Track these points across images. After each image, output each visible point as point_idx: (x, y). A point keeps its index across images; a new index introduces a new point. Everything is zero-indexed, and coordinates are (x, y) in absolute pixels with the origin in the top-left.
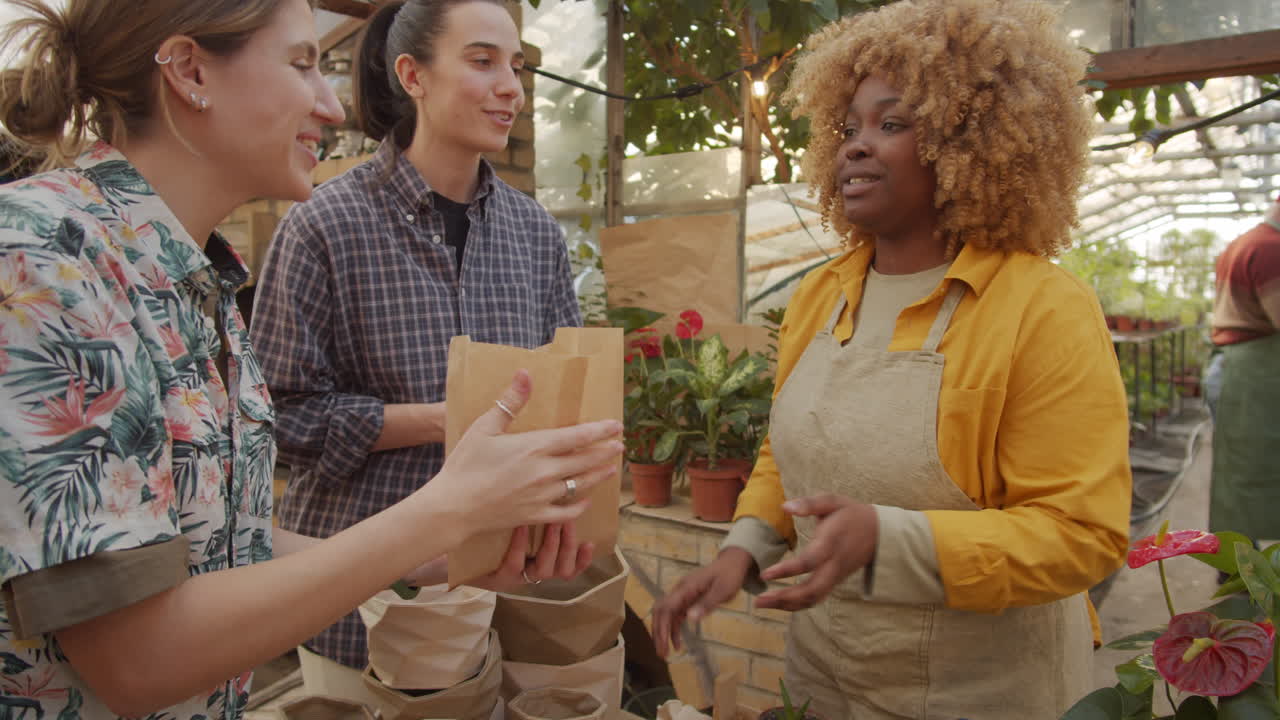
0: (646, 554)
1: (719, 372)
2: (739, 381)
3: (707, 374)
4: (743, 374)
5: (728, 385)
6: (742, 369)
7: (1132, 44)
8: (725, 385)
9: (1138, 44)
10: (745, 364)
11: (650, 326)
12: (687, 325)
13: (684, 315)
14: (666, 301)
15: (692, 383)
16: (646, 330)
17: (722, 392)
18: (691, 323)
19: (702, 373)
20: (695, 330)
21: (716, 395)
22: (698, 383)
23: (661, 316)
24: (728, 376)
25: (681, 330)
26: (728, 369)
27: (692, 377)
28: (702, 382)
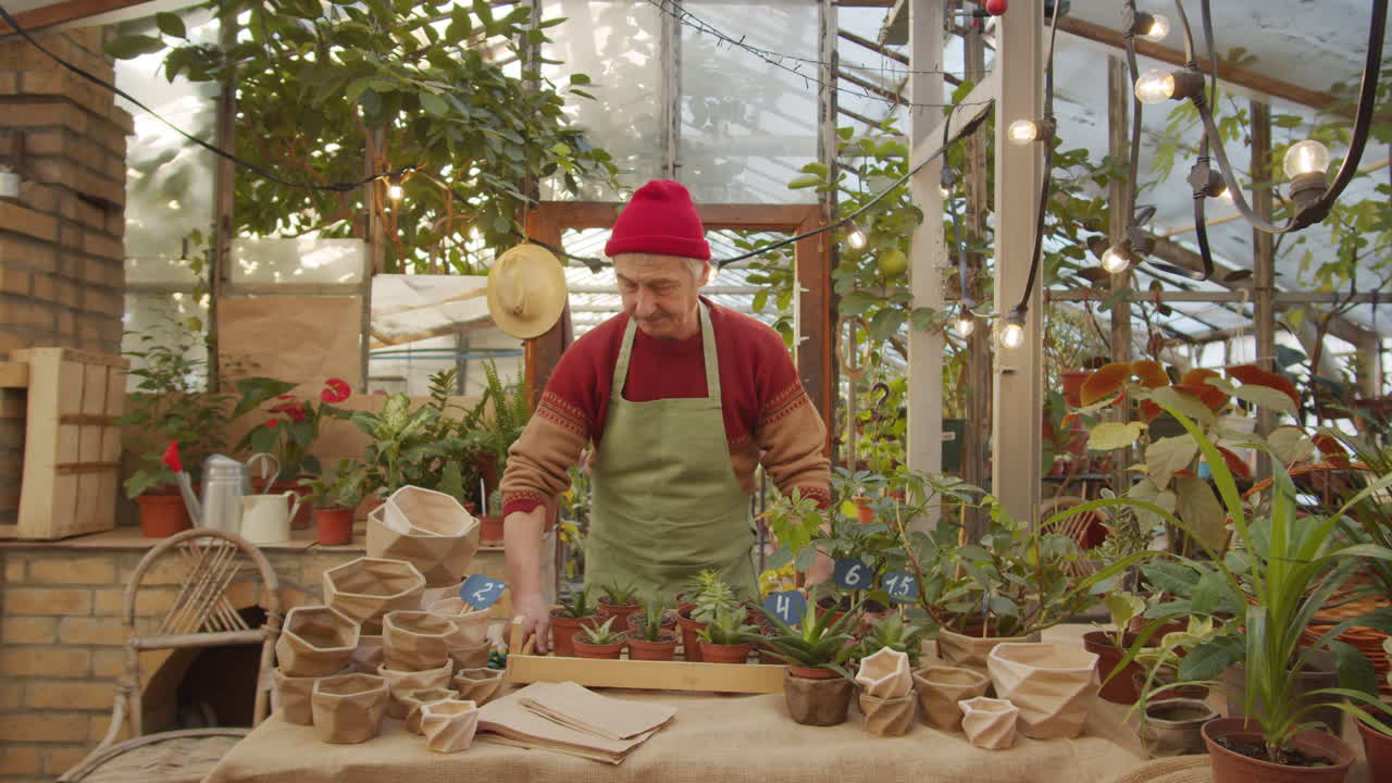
1: (401, 422)
2: (415, 427)
3: (391, 424)
4: (419, 421)
5: (406, 431)
8: (404, 431)
11: (289, 393)
12: (334, 392)
13: (331, 382)
14: (284, 374)
15: (376, 431)
16: (287, 397)
17: (401, 438)
18: (339, 389)
19: (387, 422)
20: (343, 396)
21: (396, 439)
22: (381, 431)
23: (296, 385)
24: (408, 424)
25: (328, 396)
26: (409, 418)
27: (376, 425)
28: (385, 429)
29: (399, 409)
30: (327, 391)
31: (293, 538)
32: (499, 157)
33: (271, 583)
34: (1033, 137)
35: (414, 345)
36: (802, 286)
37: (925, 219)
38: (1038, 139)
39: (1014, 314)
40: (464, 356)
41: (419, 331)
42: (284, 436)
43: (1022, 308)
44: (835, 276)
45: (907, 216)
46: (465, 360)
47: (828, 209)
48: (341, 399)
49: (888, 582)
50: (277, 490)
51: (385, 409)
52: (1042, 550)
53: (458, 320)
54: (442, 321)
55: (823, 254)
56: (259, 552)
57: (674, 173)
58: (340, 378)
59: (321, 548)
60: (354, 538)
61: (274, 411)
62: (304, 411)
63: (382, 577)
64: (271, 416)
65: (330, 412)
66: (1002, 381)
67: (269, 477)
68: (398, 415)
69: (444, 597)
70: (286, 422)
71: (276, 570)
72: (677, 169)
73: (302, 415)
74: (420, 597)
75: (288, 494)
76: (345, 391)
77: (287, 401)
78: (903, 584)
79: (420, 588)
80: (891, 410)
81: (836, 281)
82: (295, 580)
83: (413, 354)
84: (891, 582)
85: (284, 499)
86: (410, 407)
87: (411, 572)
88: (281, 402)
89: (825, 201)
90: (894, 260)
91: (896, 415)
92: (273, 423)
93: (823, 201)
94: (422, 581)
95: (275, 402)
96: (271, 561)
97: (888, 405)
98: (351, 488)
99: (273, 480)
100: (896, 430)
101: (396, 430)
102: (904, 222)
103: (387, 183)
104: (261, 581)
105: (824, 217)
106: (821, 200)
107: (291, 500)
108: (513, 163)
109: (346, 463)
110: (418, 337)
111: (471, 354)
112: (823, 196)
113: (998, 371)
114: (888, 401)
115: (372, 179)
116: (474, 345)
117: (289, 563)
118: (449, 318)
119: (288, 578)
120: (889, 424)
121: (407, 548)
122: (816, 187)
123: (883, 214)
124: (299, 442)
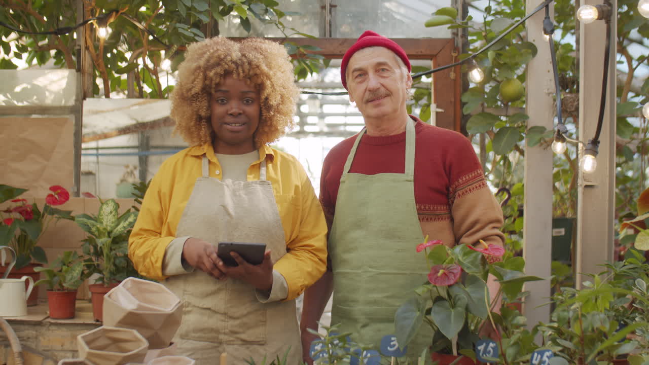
0: (62, 350)
1: (113, 223)
2: (124, 227)
3: (105, 223)
4: (127, 222)
5: (117, 230)
6: (126, 220)
7: (330, 36)
8: (115, 230)
9: (333, 36)
10: (129, 216)
11: (20, 197)
12: (56, 196)
13: (54, 189)
14: (14, 181)
15: (94, 229)
16: (19, 200)
17: (112, 235)
18: (60, 195)
19: (102, 223)
20: (63, 199)
21: (109, 237)
22: (98, 230)
23: (25, 190)
24: (117, 225)
25: (51, 200)
26: (119, 220)
27: (94, 226)
28: (101, 229)
29: (111, 212)
30: (50, 196)
31: (29, 313)
32: (189, 9)
33: (16, 347)
34: (596, 17)
35: (102, 143)
36: (438, 107)
37: (538, 52)
38: (600, 18)
39: (590, 146)
40: (146, 153)
41: (106, 131)
42: (18, 232)
43: (595, 142)
44: (464, 99)
45: (523, 51)
46: (147, 157)
47: (459, 41)
48: (61, 203)
49: (479, 348)
50: (15, 275)
51: (100, 213)
52: (584, 325)
53: (140, 120)
54: (126, 122)
55: (455, 80)
56: (6, 323)
57: (330, 12)
58: (61, 185)
59: (53, 321)
60: (77, 313)
61: (8, 211)
62: (32, 212)
63: (116, 341)
64: (6, 216)
65: (53, 212)
66: (583, 193)
67: (7, 264)
68: (110, 217)
69: (160, 356)
70: (19, 220)
71: (21, 338)
72: (333, 9)
73: (31, 215)
74: (144, 355)
75: (24, 278)
76: (65, 196)
77: (19, 204)
78: (490, 349)
79: (145, 348)
80: (513, 210)
81: (465, 104)
82: (33, 346)
83: (100, 151)
84: (481, 348)
85: (21, 282)
86: (119, 211)
87: (135, 337)
88: (14, 205)
89: (457, 35)
90: (512, 88)
91: (516, 214)
92: (9, 221)
93: (455, 34)
94: (145, 344)
95: (9, 204)
96: (15, 330)
97: (509, 206)
98: (75, 274)
99: (11, 268)
100: (516, 227)
101: (109, 229)
102: (521, 55)
103: (96, 25)
104: (8, 345)
105: (456, 49)
106: (454, 34)
107: (27, 283)
108: (201, 12)
109: (69, 255)
110: (105, 136)
111: (153, 150)
112: (455, 31)
113: (581, 185)
114: (509, 202)
115: (85, 22)
116: (154, 142)
117: (29, 332)
118: (132, 119)
119: (29, 343)
120: (510, 222)
121: (133, 320)
122: (449, 25)
123: (503, 49)
124: (30, 237)
